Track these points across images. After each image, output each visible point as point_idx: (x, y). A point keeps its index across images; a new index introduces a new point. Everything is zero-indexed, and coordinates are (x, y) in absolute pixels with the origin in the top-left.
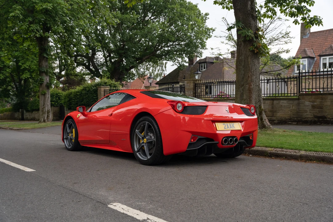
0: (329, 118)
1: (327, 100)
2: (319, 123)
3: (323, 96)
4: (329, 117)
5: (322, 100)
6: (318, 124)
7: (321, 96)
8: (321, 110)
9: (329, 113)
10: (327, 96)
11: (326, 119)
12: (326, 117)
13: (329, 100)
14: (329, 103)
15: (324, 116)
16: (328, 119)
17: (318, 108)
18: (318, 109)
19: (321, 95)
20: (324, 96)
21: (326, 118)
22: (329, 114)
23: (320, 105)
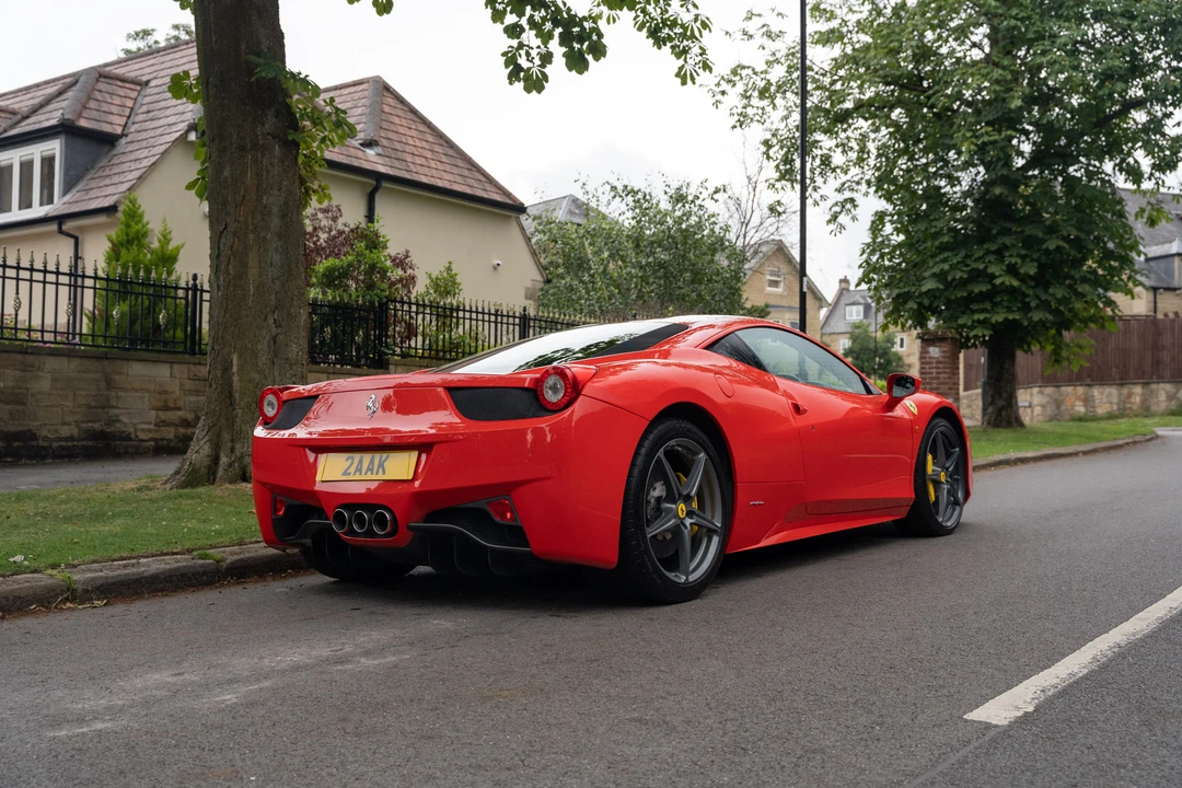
0: (45, 438)
1: (41, 374)
2: (8, 459)
3: (27, 356)
4: (44, 433)
5: (23, 371)
6: (7, 462)
7: (19, 357)
8: (20, 408)
9: (46, 422)
10: (42, 358)
11: (34, 443)
12: (35, 434)
13: (49, 375)
14: (44, 384)
15: (30, 430)
16: (41, 443)
17: (7, 403)
18: (8, 407)
19: (20, 353)
20: (30, 359)
21: (34, 437)
22: (45, 425)
23: (18, 391)
